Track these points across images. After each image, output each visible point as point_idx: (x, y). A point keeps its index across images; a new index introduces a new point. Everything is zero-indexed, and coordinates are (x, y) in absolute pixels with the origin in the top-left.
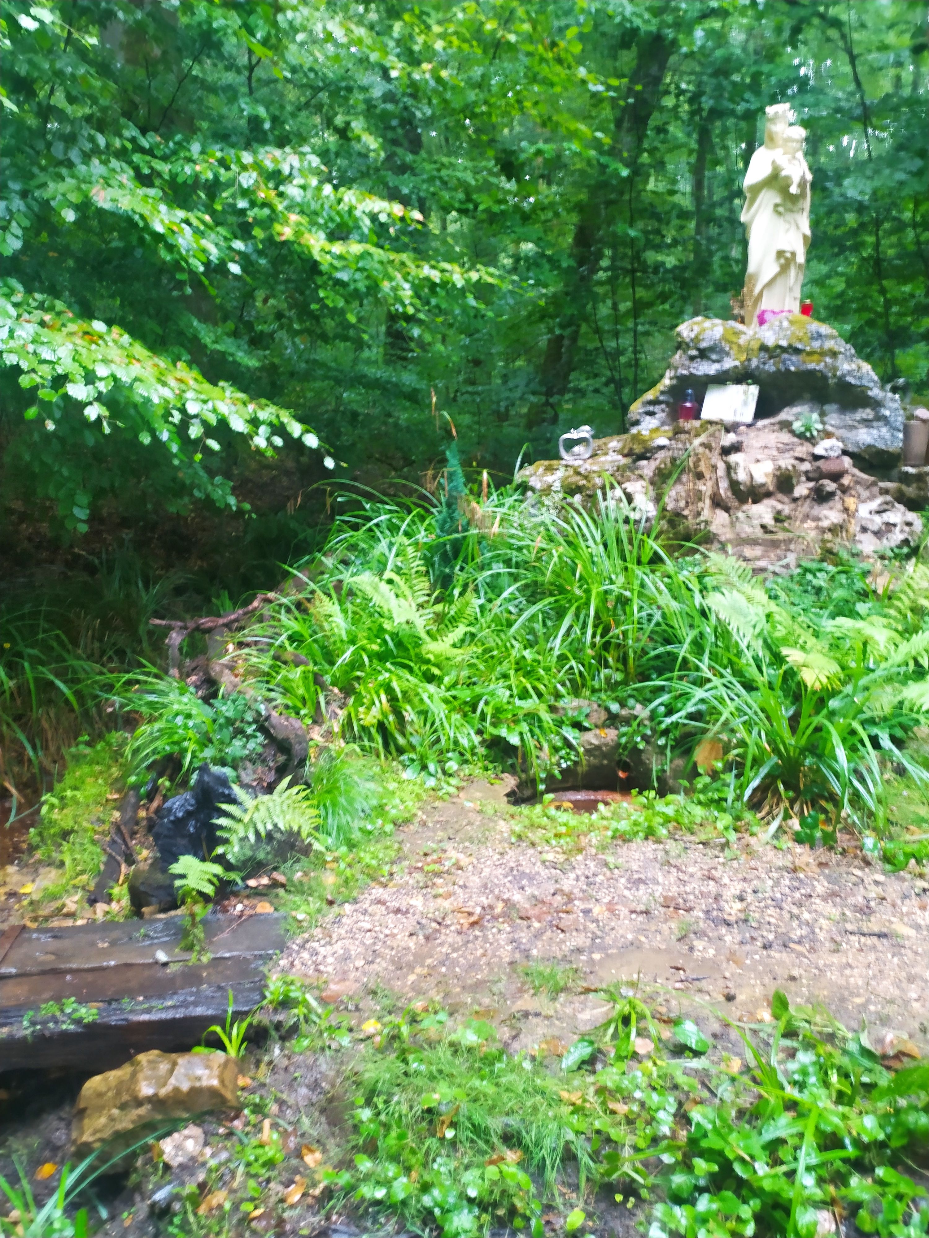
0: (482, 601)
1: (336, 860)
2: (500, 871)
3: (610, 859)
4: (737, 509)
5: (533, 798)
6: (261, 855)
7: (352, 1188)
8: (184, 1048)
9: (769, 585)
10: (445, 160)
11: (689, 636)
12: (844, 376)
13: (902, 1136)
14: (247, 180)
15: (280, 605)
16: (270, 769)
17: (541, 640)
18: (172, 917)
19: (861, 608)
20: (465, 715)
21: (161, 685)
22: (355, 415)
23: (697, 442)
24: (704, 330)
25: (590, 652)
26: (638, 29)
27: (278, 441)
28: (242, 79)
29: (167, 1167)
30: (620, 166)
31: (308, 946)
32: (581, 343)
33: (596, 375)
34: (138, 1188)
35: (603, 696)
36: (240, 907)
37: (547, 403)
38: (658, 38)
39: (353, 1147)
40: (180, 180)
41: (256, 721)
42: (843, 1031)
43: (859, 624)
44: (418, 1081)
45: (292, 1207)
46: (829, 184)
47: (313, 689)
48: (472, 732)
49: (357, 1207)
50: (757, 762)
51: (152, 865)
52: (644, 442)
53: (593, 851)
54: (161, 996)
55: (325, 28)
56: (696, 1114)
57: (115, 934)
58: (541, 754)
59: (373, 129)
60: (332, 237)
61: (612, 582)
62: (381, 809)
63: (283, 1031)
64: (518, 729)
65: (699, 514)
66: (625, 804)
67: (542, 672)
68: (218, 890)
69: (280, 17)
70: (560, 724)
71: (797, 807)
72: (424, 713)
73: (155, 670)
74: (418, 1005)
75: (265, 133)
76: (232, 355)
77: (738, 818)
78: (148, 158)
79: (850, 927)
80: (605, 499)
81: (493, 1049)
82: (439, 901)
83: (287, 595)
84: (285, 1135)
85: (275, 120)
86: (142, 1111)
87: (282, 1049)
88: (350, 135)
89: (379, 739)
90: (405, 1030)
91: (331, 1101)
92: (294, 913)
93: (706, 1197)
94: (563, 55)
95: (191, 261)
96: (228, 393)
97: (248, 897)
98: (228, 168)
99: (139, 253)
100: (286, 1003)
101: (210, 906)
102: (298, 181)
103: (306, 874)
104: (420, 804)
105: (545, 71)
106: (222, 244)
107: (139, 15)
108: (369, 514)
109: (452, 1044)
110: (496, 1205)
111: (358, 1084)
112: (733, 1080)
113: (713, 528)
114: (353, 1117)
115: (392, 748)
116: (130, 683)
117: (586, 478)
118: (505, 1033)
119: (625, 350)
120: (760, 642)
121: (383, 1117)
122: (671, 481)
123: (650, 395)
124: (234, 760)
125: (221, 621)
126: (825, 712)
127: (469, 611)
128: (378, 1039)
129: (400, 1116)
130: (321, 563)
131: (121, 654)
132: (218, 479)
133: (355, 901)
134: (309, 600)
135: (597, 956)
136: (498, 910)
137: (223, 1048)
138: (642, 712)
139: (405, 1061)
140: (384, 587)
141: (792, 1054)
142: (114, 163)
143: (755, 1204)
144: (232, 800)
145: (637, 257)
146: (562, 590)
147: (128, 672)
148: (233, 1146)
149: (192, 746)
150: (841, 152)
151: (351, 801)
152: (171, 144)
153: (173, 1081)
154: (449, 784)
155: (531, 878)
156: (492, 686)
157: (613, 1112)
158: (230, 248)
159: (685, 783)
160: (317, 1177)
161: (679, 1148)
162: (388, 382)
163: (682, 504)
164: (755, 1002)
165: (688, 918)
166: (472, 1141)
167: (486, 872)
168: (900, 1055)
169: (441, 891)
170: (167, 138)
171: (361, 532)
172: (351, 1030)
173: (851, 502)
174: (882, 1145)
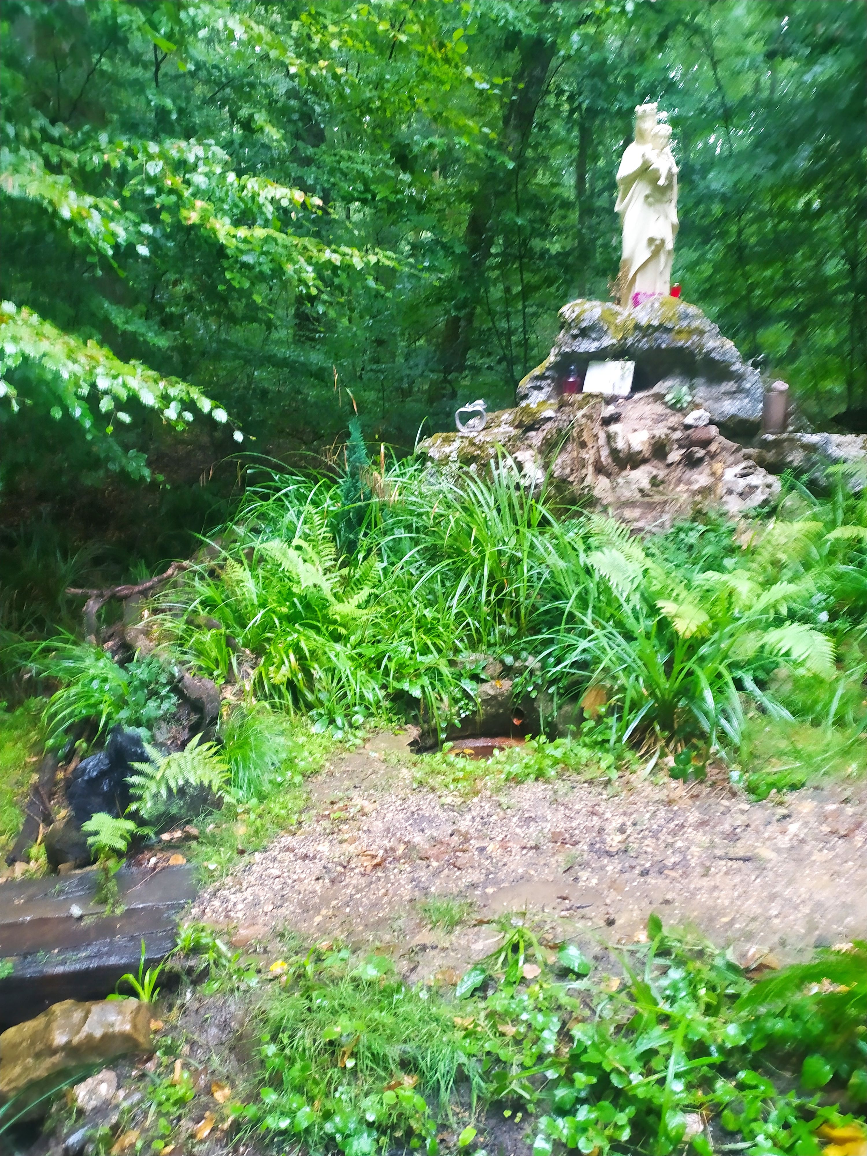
0: (385, 564)
1: (247, 812)
2: (401, 815)
3: (503, 800)
4: (618, 474)
5: (435, 747)
6: (174, 810)
7: (258, 1121)
8: (99, 996)
9: (647, 543)
10: (344, 152)
11: (574, 591)
12: (709, 352)
13: (761, 1040)
14: (154, 168)
15: (195, 572)
16: (184, 728)
17: (441, 599)
18: (87, 873)
19: (728, 562)
20: (370, 671)
21: (77, 651)
22: (264, 392)
23: (580, 414)
24: (584, 311)
25: (485, 609)
26: (520, 32)
27: (189, 416)
28: (149, 74)
29: (81, 1112)
30: (506, 159)
31: (219, 894)
32: (476, 324)
33: (490, 354)
34: (53, 1132)
35: (498, 650)
36: (153, 860)
37: (445, 380)
38: (538, 42)
39: (260, 1081)
40: (88, 168)
41: (169, 683)
42: (711, 948)
43: (725, 577)
44: (320, 1016)
45: (202, 1141)
46: (695, 177)
47: (225, 650)
48: (377, 688)
49: (264, 1138)
50: (635, 706)
51: (67, 823)
52: (533, 414)
53: (488, 793)
54: (76, 948)
55: (225, 25)
56: (577, 1031)
57: (31, 891)
58: (442, 706)
59: (275, 121)
60: (237, 223)
61: (505, 543)
62: (290, 762)
63: (195, 975)
64: (420, 682)
65: (583, 480)
66: (517, 749)
67: (441, 630)
68: (130, 846)
69: (182, 15)
70: (459, 677)
71: (672, 746)
72: (332, 671)
73: (72, 637)
74: (323, 945)
75: (171, 124)
76: (143, 335)
77: (619, 758)
78: (57, 147)
79: (718, 852)
80: (497, 468)
81: (393, 982)
82: (345, 845)
83: (202, 562)
84: (195, 1074)
85: (181, 111)
86: (57, 1058)
87: (193, 992)
88: (254, 126)
89: (288, 696)
90: (310, 969)
91: (240, 1038)
92: (205, 864)
93: (586, 1107)
94: (450, 55)
95: (100, 243)
96: (139, 371)
97: (162, 850)
98: (135, 158)
99: (50, 238)
100: (196, 949)
101: (124, 860)
102: (202, 169)
103: (217, 826)
104: (329, 756)
105: (435, 70)
106: (131, 228)
107: (46, 11)
108: (278, 484)
109: (354, 980)
110: (394, 1127)
111: (265, 1022)
112: (611, 998)
113: (596, 493)
114: (259, 1052)
115: (302, 704)
116: (47, 650)
117: (480, 448)
118: (404, 966)
119: (516, 329)
120: (638, 595)
121: (287, 1051)
122: (557, 450)
123: (537, 371)
124: (148, 720)
125: (137, 589)
126: (695, 658)
127: (373, 574)
128: (284, 978)
129: (304, 1050)
130: (233, 532)
131: (40, 623)
132: (132, 452)
133: (265, 850)
134: (221, 567)
135: (490, 890)
136: (399, 852)
137: (136, 995)
138: (533, 662)
139: (309, 998)
140: (293, 553)
141: (664, 971)
142: (23, 151)
143: (630, 1111)
144: (144, 759)
145: (524, 243)
146: (459, 553)
147: (45, 640)
148: (145, 1087)
149: (105, 709)
150: (709, 149)
151: (261, 756)
152: (79, 134)
153: (86, 1029)
154: (356, 737)
155: (431, 821)
156: (395, 643)
157: (503, 1034)
158: (139, 233)
159: (572, 727)
160: (226, 1111)
161: (562, 1064)
162: (295, 362)
163: (568, 471)
164: (633, 926)
165: (575, 851)
166: (372, 1069)
167: (389, 816)
168: (761, 968)
169: (346, 836)
170: (75, 128)
171: (271, 501)
172: (259, 971)
173: (718, 467)
174: (744, 1049)
